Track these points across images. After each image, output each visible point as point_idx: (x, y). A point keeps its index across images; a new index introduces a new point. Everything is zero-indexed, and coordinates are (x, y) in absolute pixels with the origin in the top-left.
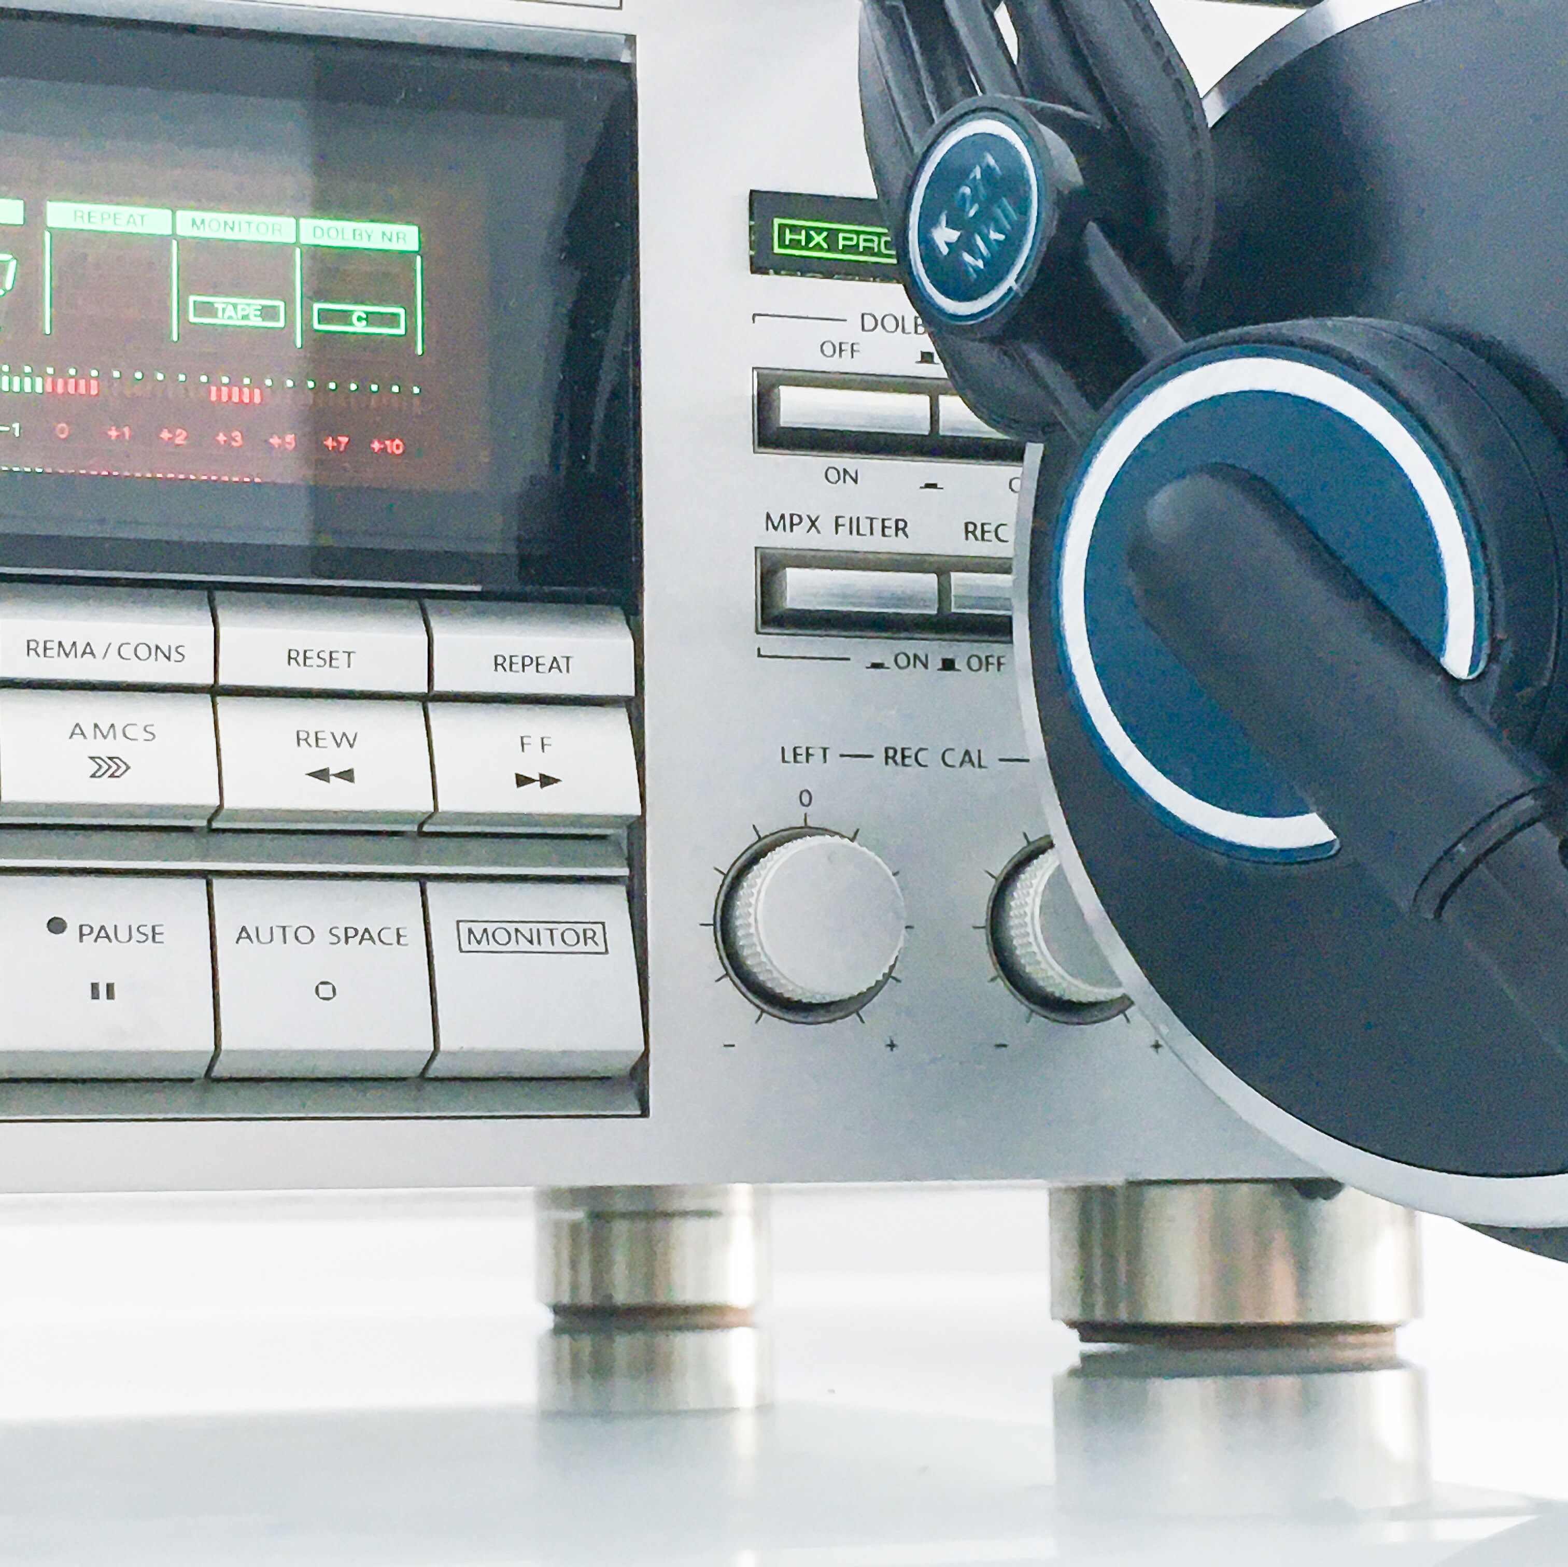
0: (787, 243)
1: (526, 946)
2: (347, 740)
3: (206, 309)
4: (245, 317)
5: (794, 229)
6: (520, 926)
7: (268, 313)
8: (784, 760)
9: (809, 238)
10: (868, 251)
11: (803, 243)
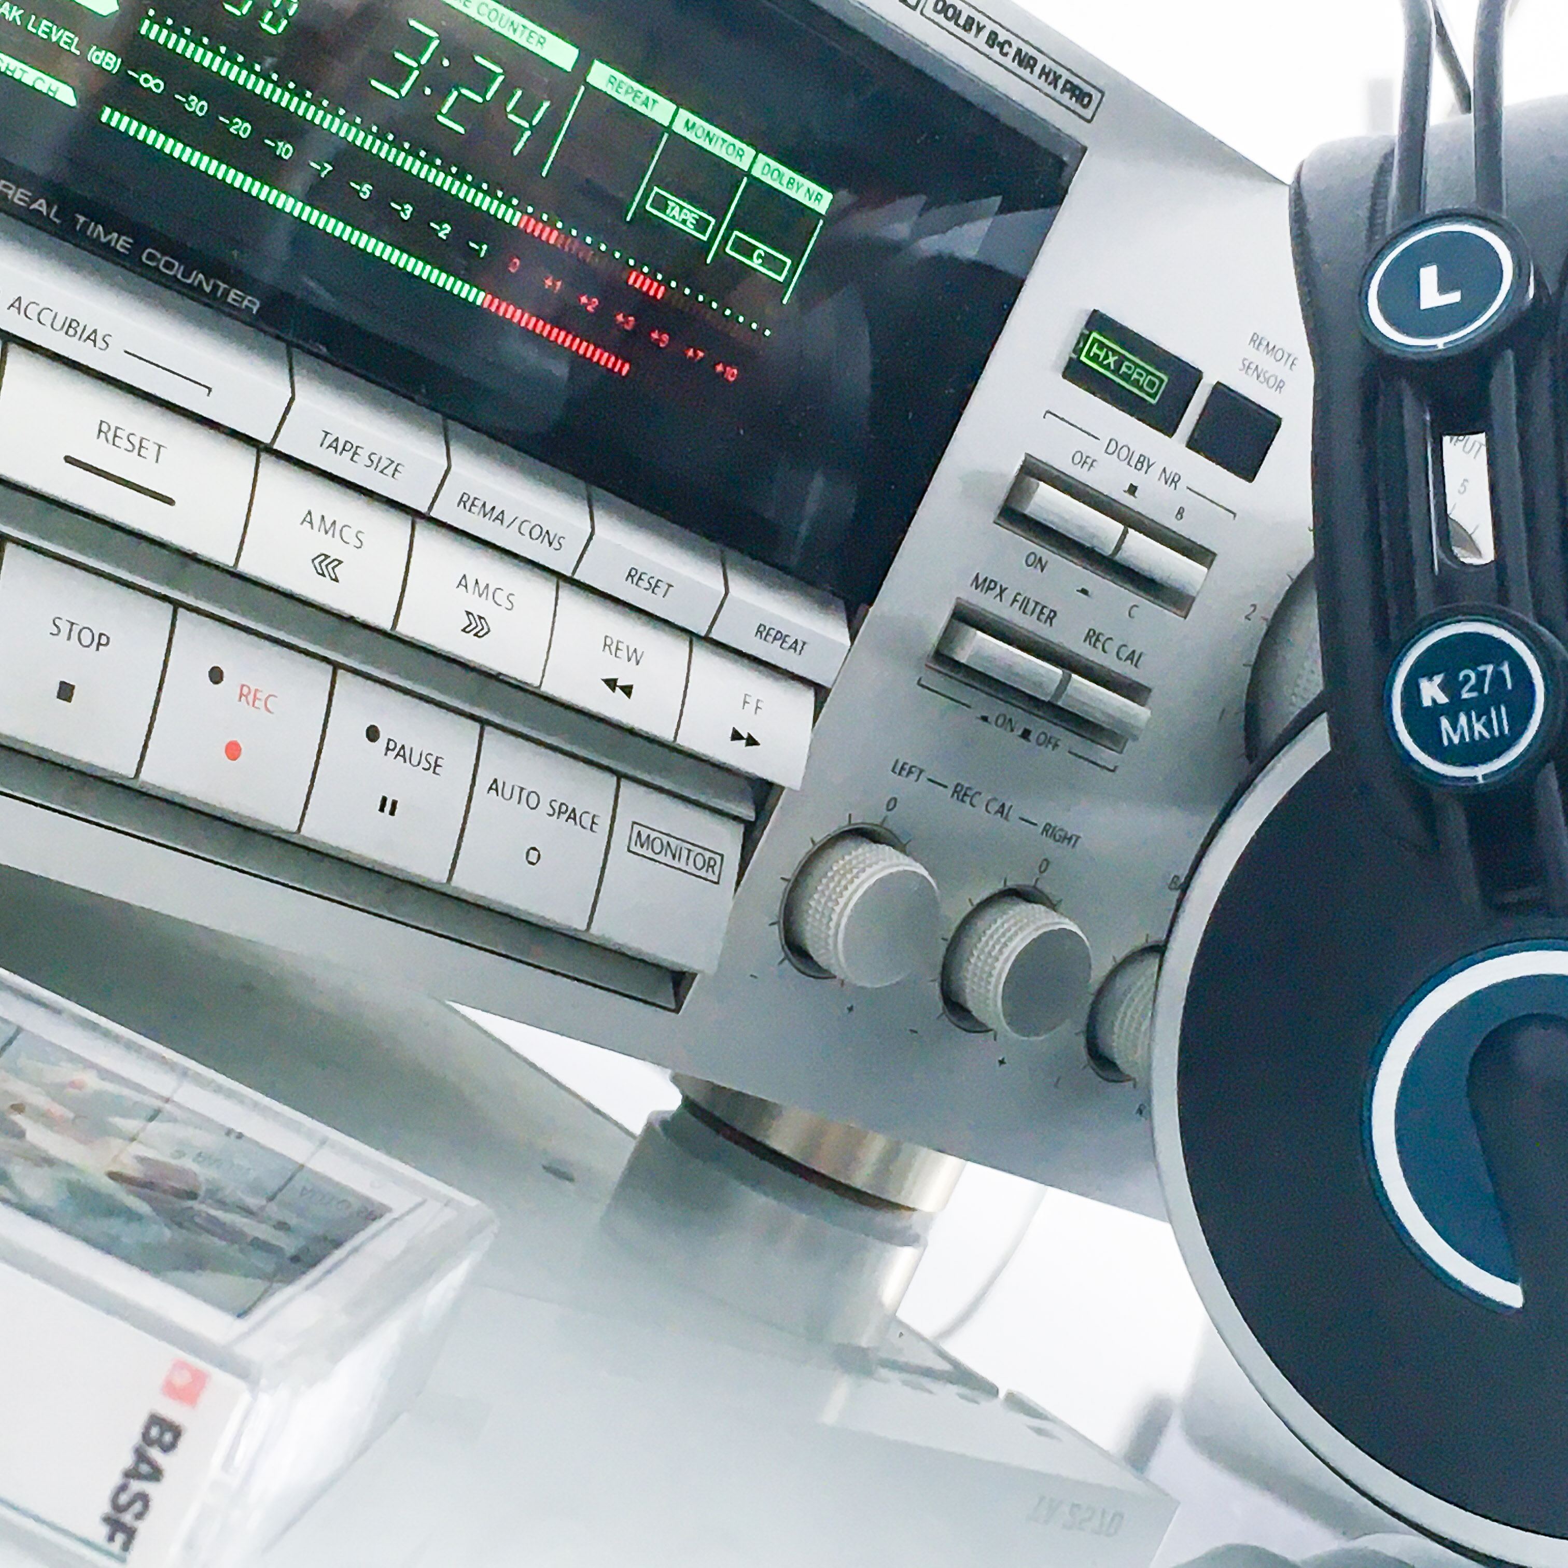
0: (1092, 354)
1: (668, 859)
2: (635, 657)
3: (661, 204)
4: (684, 222)
5: (1102, 346)
6: (671, 840)
7: (701, 225)
8: (893, 771)
9: (1106, 357)
10: (1136, 383)
11: (1101, 359)
